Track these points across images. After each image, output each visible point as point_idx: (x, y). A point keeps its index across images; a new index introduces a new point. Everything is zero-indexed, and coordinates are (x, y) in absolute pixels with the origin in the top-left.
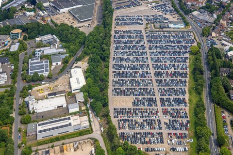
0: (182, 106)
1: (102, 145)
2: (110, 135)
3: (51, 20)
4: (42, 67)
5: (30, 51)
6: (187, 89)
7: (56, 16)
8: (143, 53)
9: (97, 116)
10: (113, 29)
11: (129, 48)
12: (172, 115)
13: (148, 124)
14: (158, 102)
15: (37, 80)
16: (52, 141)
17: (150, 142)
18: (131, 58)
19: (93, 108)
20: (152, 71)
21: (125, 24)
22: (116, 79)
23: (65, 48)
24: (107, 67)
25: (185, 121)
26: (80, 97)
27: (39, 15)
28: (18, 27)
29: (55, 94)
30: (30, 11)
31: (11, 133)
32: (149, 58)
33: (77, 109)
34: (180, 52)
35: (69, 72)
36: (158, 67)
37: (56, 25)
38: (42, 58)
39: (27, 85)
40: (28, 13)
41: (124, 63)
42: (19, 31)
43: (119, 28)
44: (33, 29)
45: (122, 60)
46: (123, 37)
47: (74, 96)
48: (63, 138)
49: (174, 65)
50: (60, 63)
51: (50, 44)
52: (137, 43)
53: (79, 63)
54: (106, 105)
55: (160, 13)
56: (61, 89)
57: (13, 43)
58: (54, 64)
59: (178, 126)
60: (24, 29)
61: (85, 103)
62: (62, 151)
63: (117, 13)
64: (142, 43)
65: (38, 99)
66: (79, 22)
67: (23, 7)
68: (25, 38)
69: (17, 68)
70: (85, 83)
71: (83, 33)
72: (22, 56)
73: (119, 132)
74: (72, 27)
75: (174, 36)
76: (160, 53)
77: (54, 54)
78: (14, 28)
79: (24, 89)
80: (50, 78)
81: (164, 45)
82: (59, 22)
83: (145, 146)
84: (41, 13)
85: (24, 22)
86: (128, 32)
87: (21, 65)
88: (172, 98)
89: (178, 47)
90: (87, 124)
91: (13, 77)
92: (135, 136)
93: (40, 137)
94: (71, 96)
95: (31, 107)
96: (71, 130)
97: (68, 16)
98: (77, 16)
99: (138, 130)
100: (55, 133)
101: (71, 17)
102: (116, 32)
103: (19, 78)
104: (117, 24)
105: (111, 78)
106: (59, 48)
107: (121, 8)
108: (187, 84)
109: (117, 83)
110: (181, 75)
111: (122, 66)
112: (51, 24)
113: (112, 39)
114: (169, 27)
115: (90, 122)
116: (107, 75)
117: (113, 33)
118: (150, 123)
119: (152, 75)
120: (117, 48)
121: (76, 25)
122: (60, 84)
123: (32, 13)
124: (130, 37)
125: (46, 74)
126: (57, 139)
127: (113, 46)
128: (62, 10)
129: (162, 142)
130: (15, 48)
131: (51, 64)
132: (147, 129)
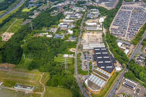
0: (136, 31)
1: (105, 34)
2: (108, 32)
3: (98, 5)
4: (91, 16)
5: (88, 12)
6: (140, 28)
7: (100, 5)
8: (128, 17)
9: (105, 28)
10: (120, 10)
11: (123, 15)
12: (131, 32)
13: (121, 33)
14: (127, 29)
15: (89, 18)
16: (90, 31)
17: (120, 36)
18: (123, 18)
19: (104, 27)
20: (129, 22)
21: (125, 9)
22: (115, 22)
23: (100, 12)
24: (113, 19)
25: (134, 34)
26: (101, 24)
27: (94, 4)
28: (86, 6)
29: (94, 22)
30: (91, 2)
31: (80, 27)
32: (130, 19)
33: (100, 26)
34: (143, 19)
35: (99, 18)
36: (132, 21)
37: (99, 7)
38: (92, 14)
39: (86, 19)
40: (90, 3)
41: (119, 19)
42: (86, 7)
43: (122, 10)
44: (90, 7)
45: (119, 18)
46: (122, 12)
47: (100, 23)
48: (94, 31)
49: (139, 22)
50: (97, 16)
51: (95, 11)
52: (127, 14)
53: (104, 17)
54: (109, 27)
55: (142, 7)
56: (96, 21)
57: (84, 10)
58: (95, 16)
59: (131, 35)
60: (87, 7)
61: (103, 25)
62: (93, 33)
63: (123, 6)
64: (129, 15)
65: (88, 23)
66: (108, 7)
67: (89, 1)
68: (87, 9)
69: (84, 15)
70: (103, 21)
71: (107, 10)
72: (86, 13)
73: (111, 32)
74: (104, 8)
75: (144, 14)
76: (135, 18)
77: (96, 14)
78: (84, 6)
79: (85, 19)
80: (93, 19)
81: (138, 16)
82: (100, 6)
83: (118, 36)
84: (94, 3)
85: (88, 5)
86: (125, 11)
87: (85, 15)
88: (133, 29)
89: (144, 17)
90: (102, 29)
91: (82, 17)
92: (115, 34)
93: (87, 29)
94: (99, 23)
95: (86, 24)
96: (96, 30)
97: (104, 5)
98: (107, 5)
99: (117, 33)
100: (92, 29)
101: (105, 5)
102: (120, 11)
103: (84, 18)
104: (122, 9)
105: (113, 21)
106: (98, 12)
107: (126, 4)
108: (141, 27)
109: (115, 23)
110: (140, 24)
111: (118, 19)
112: (97, 6)
113: (118, 12)
114: (143, 11)
115: (103, 29)
116: (112, 21)
117: (119, 11)
118: (122, 33)
119: (129, 23)
120: (119, 15)
121: (106, 7)
122: (96, 20)
123: (92, 3)
124: (125, 12)
125: (92, 18)
126: (92, 31)
127: (117, 14)
128: (102, 3)
129: (124, 37)
130: (84, 11)
131: (94, 16)
132: (120, 33)
